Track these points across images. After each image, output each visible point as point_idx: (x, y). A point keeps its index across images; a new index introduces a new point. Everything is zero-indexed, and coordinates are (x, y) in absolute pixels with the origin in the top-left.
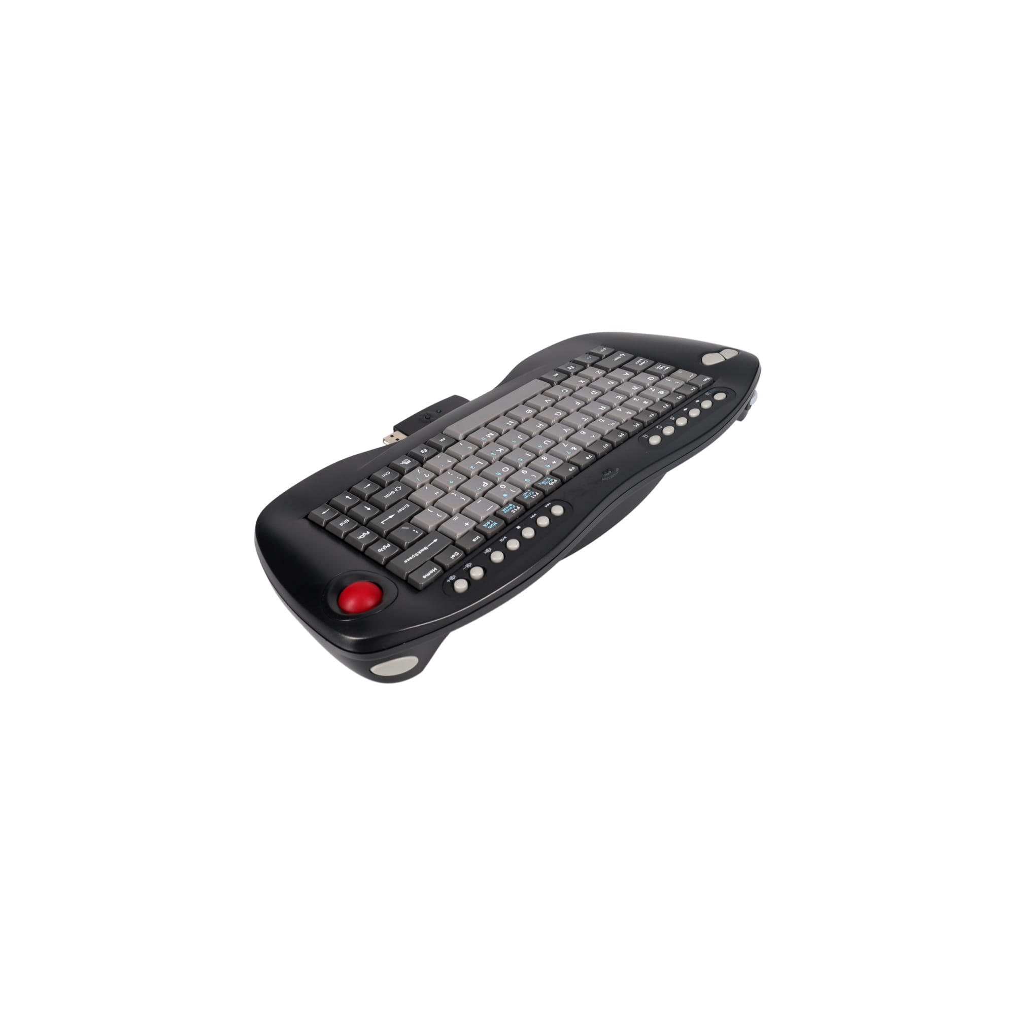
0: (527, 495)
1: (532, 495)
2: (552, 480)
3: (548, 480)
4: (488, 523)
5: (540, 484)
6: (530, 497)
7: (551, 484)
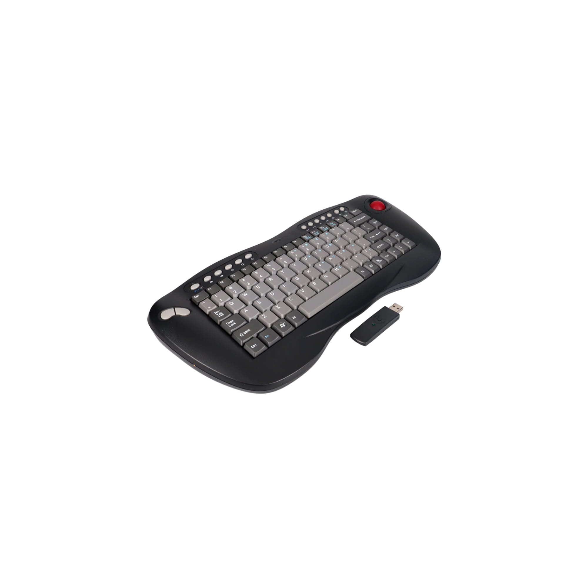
0: (317, 233)
1: (315, 233)
2: (305, 238)
3: (307, 238)
4: (334, 225)
5: (311, 237)
6: (316, 232)
7: (305, 236)
